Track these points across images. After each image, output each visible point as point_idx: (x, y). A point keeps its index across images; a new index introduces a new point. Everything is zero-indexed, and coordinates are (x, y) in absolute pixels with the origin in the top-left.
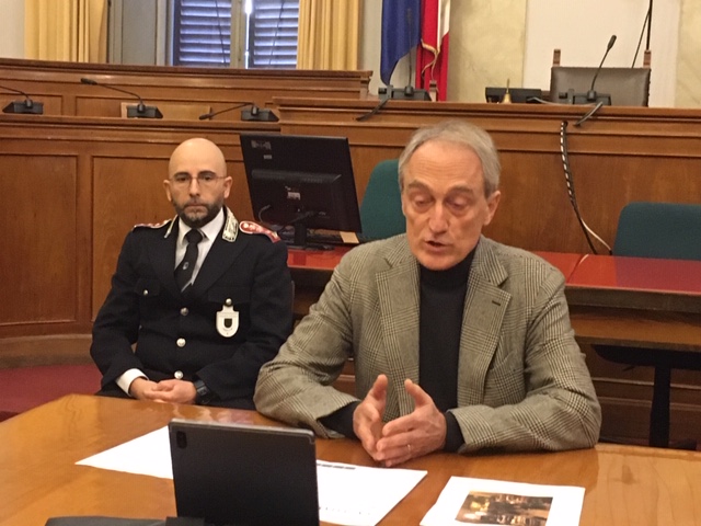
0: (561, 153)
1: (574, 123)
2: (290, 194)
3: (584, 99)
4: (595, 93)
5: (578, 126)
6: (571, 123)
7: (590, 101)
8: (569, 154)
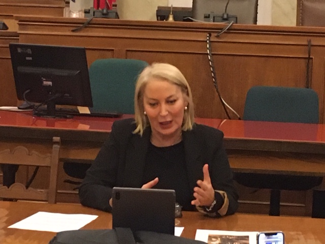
0: (207, 54)
1: (216, 35)
2: (45, 83)
3: (220, 19)
4: (227, 15)
5: (217, 37)
6: (213, 35)
7: (224, 20)
8: (213, 54)
